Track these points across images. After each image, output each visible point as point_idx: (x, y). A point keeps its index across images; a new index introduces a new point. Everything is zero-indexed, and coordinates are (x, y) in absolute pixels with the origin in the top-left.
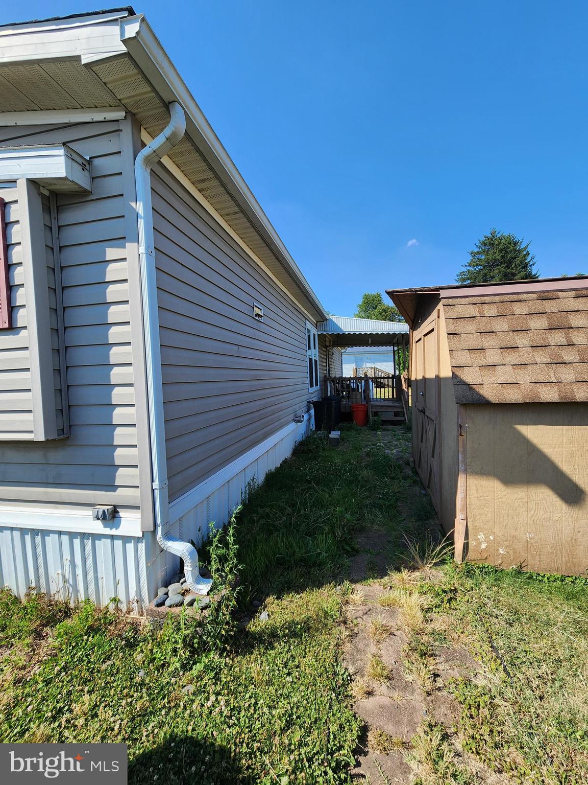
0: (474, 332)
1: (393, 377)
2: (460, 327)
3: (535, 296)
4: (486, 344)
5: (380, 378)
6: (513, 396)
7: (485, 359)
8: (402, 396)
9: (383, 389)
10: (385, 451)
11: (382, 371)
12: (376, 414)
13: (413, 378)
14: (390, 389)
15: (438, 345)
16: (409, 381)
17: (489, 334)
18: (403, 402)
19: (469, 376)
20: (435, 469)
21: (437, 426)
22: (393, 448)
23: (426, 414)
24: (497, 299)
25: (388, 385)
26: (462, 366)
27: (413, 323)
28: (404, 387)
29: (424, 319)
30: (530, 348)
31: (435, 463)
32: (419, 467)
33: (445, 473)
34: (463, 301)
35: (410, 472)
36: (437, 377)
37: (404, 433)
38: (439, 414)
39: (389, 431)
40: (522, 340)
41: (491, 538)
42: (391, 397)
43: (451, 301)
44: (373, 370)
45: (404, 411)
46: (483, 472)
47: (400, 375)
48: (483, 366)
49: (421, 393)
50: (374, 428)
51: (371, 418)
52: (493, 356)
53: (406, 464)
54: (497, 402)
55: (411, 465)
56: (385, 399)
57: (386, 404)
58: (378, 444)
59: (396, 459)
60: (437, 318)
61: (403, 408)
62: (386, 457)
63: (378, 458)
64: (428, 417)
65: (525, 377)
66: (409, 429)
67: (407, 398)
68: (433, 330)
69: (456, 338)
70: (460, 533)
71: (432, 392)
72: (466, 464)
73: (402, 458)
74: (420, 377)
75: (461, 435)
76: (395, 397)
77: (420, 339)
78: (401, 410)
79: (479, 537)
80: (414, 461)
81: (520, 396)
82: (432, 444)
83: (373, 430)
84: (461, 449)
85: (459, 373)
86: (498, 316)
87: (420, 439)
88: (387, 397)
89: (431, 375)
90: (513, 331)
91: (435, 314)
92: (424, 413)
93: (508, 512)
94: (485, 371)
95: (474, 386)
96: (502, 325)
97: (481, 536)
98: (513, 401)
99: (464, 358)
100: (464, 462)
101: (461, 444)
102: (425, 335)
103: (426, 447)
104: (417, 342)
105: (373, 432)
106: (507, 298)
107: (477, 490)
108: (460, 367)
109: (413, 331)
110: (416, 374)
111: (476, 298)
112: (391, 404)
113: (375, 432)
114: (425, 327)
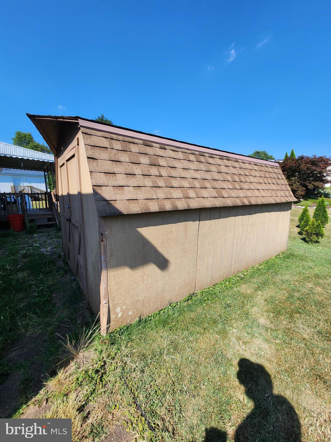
0: (107, 159)
1: (46, 193)
2: (96, 154)
3: (141, 142)
4: (116, 170)
5: (35, 194)
6: (135, 209)
7: (116, 181)
8: (53, 207)
9: (37, 202)
10: (41, 250)
11: (37, 189)
12: (32, 221)
13: (60, 194)
14: (44, 202)
15: (79, 167)
16: (57, 196)
17: (118, 162)
18: (54, 211)
19: (107, 194)
20: (81, 263)
21: (81, 232)
22: (47, 246)
23: (72, 222)
24: (121, 138)
25: (42, 199)
26: (100, 185)
27: (57, 151)
28: (54, 200)
29: (66, 146)
30: (142, 176)
31: (81, 258)
32: (68, 259)
33: (90, 268)
34: (98, 133)
35: (62, 263)
36: (80, 193)
37: (56, 233)
38: (83, 224)
39: (44, 232)
40: (137, 170)
41: (124, 307)
42: (45, 207)
43: (88, 131)
44: (29, 188)
45: (55, 217)
46: (119, 265)
47: (51, 191)
48: (115, 186)
49: (67, 206)
50: (31, 232)
51: (28, 224)
52: (121, 180)
53: (59, 257)
54: (126, 213)
55: (62, 257)
56: (40, 209)
57: (42, 213)
58: (35, 245)
59: (50, 255)
60: (77, 145)
61: (54, 215)
62: (42, 255)
63: (34, 258)
64: (73, 224)
65: (141, 195)
66: (59, 229)
67: (56, 208)
68: (73, 156)
69: (95, 163)
70: (104, 314)
71: (76, 206)
72: (106, 263)
73: (55, 253)
74: (65, 193)
75: (102, 241)
76: (48, 207)
77: (64, 164)
78: (53, 217)
79: (117, 310)
80: (65, 255)
81: (139, 208)
82: (78, 245)
83: (30, 234)
84: (102, 252)
85: (99, 190)
86: (122, 150)
87: (68, 241)
88: (41, 207)
89: (74, 191)
90: (132, 163)
91: (75, 142)
92: (70, 221)
93: (133, 287)
94: (117, 190)
95: (110, 202)
96: (124, 157)
97: (118, 310)
98: (136, 213)
99: (102, 179)
100: (106, 261)
101: (102, 248)
102: (67, 161)
103: (74, 247)
104: (61, 167)
105: (30, 235)
106: (127, 139)
107: (115, 279)
108: (99, 186)
109: (57, 159)
110: (62, 191)
111: (107, 134)
112: (45, 213)
113: (32, 235)
114: (67, 154)
